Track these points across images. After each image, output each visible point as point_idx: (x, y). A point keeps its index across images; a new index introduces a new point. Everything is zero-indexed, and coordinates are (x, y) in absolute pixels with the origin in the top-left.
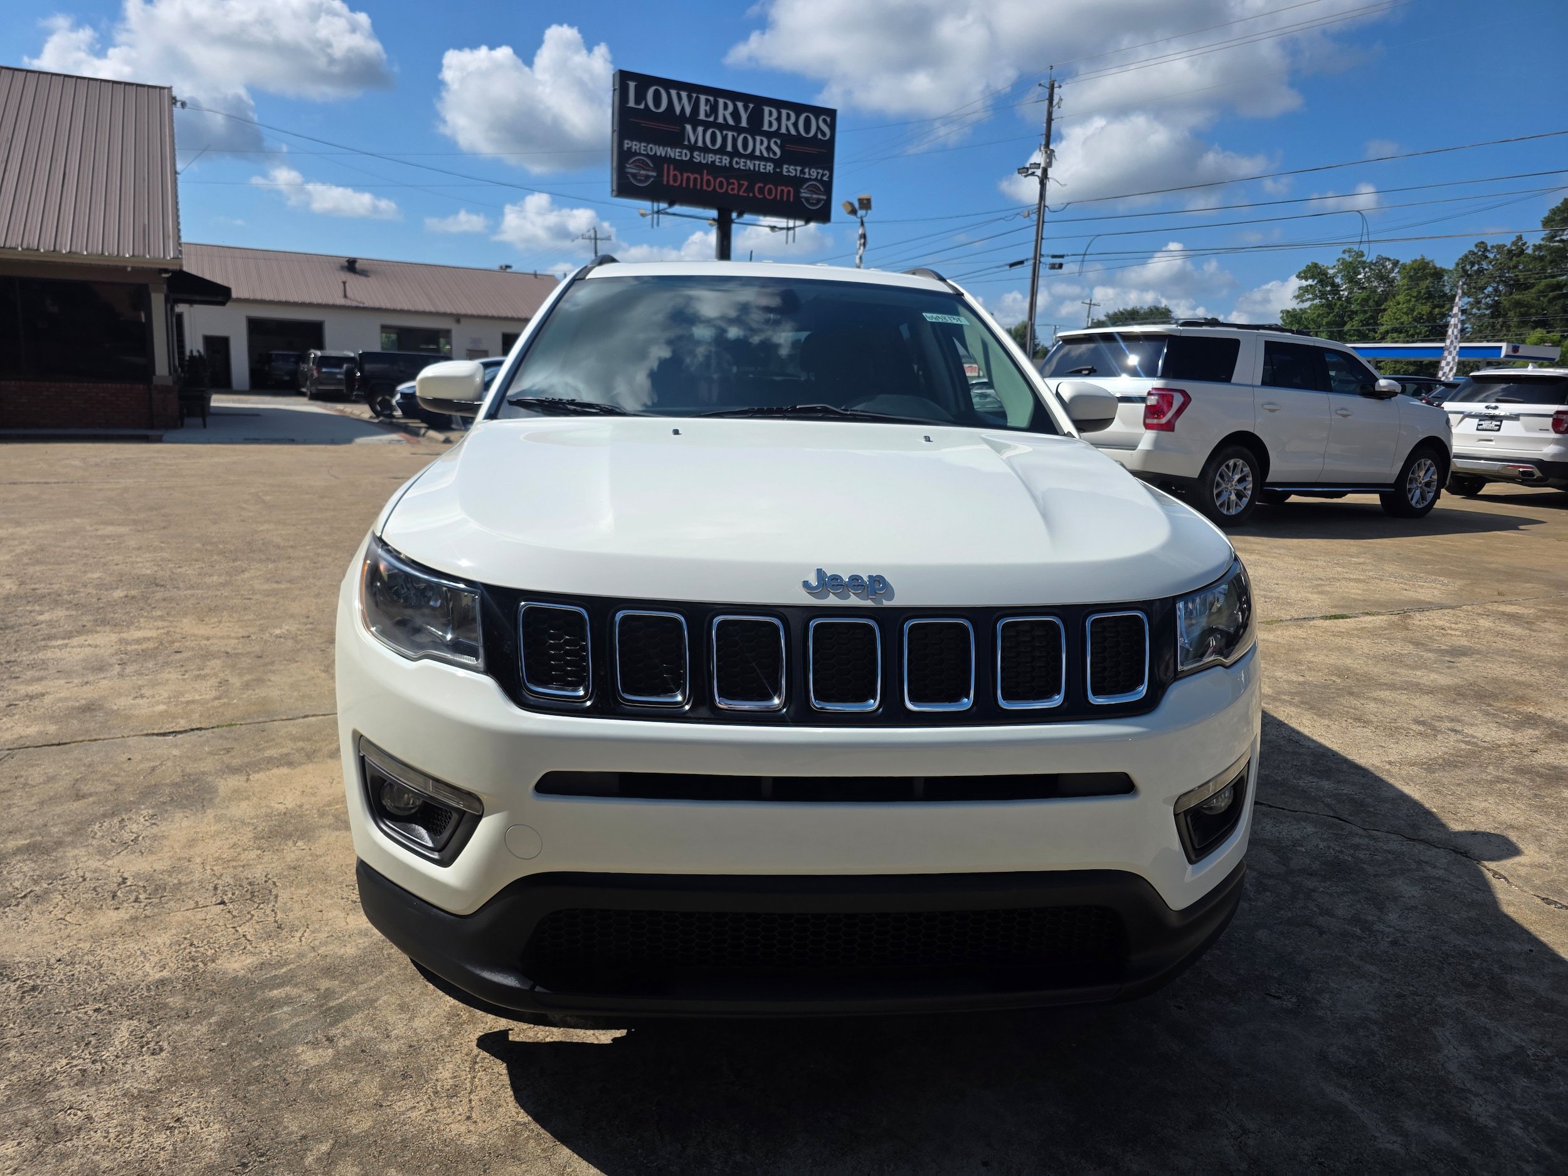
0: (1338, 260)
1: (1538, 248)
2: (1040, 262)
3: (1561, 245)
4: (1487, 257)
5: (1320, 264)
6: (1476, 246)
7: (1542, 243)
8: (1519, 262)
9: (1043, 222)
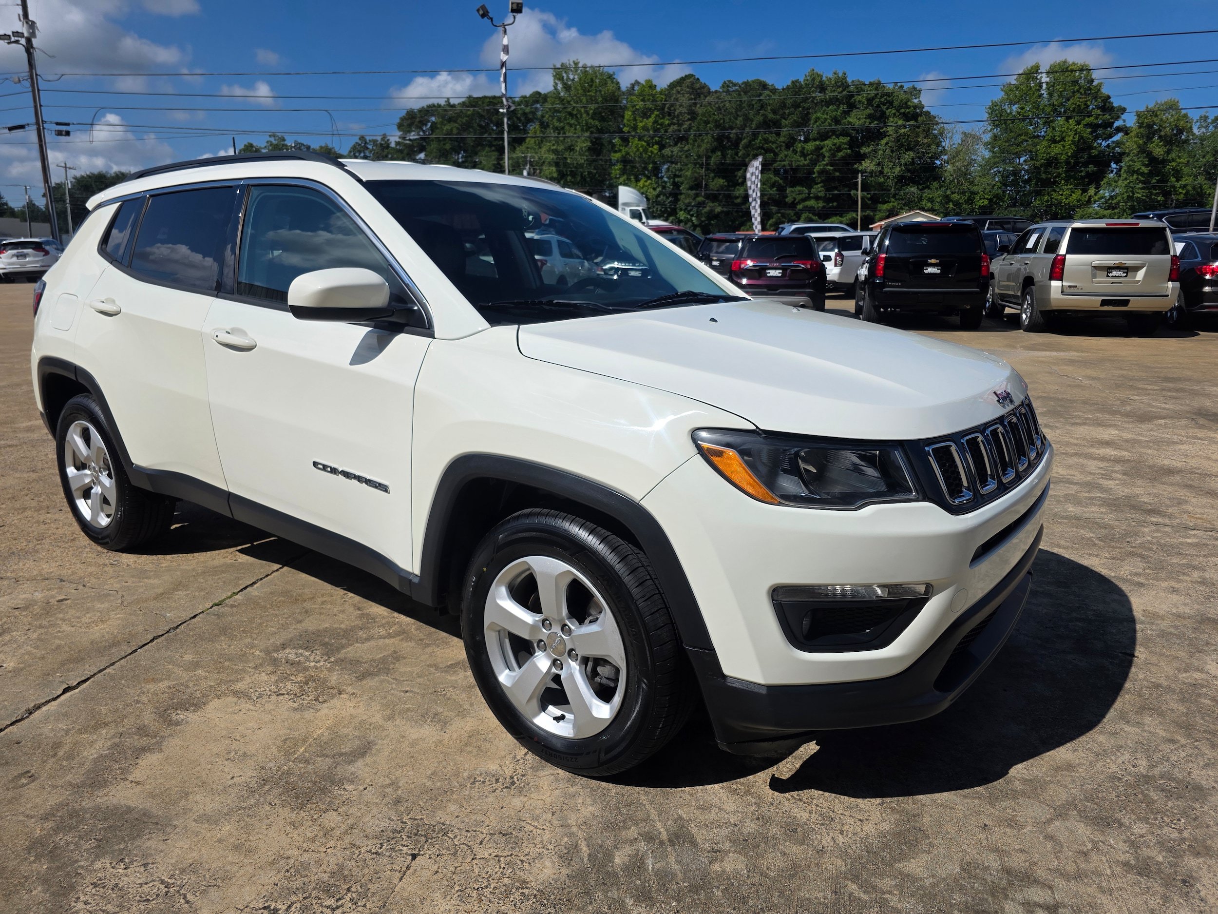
0: (267, 142)
1: (397, 143)
2: (44, 128)
3: (411, 143)
4: (368, 148)
5: (255, 145)
6: (360, 139)
7: (400, 140)
8: (388, 153)
9: (38, 90)
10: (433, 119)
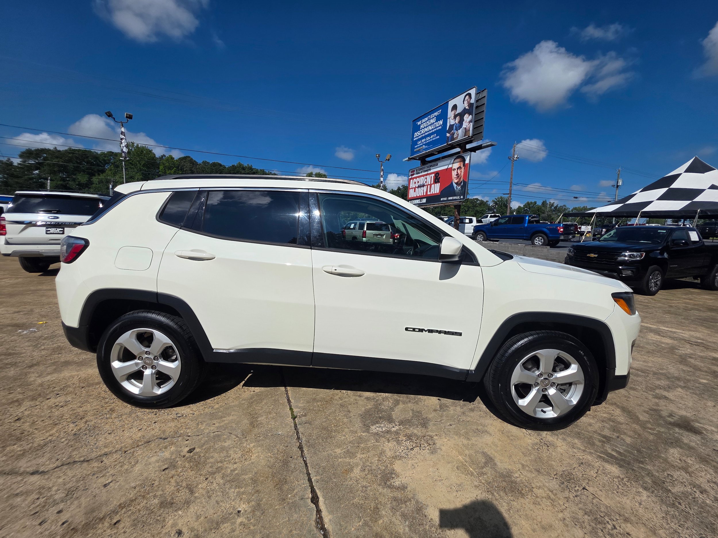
10: (45, 155)
